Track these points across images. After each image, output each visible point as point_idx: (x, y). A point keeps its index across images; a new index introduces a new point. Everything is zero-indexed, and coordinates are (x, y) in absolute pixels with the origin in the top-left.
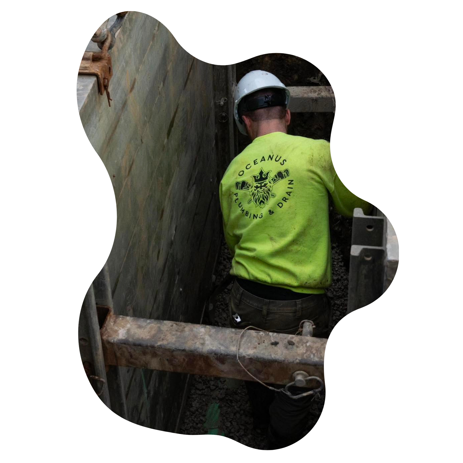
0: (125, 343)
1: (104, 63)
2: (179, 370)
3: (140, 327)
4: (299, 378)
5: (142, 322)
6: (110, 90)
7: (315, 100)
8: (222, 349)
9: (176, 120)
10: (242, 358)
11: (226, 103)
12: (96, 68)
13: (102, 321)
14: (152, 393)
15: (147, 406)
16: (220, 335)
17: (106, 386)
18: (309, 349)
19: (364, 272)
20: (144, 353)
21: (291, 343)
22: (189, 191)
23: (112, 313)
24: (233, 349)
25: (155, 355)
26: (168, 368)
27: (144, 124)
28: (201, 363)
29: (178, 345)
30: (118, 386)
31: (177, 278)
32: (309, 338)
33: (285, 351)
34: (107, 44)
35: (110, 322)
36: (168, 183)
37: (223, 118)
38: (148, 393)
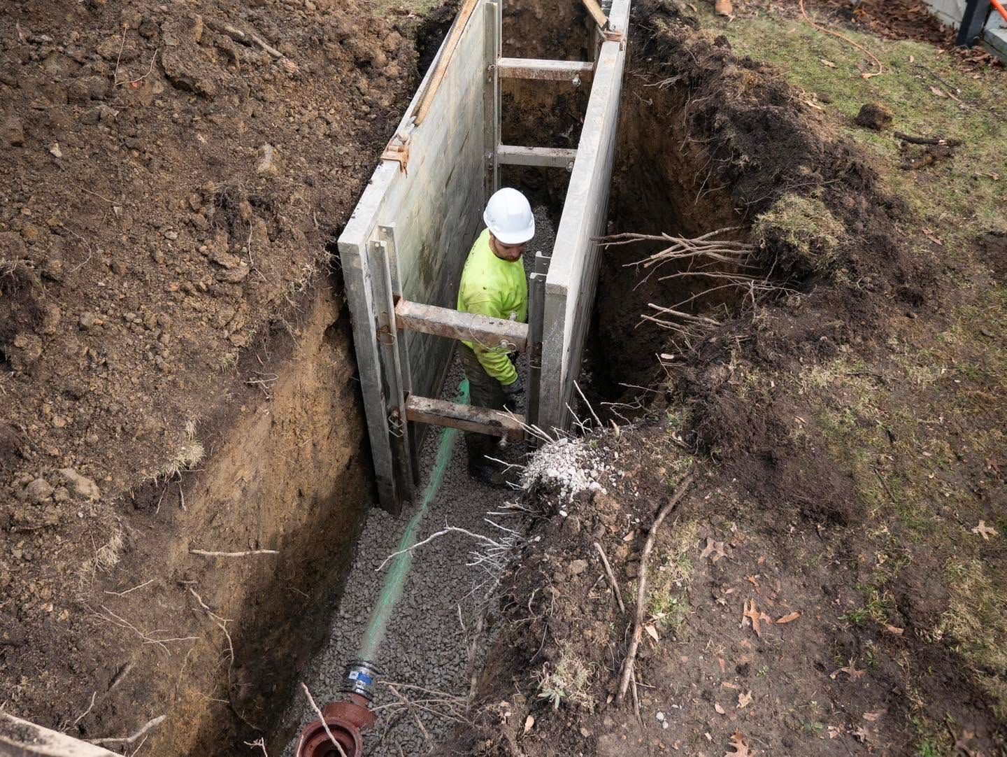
0: (408, 316)
1: (405, 153)
2: (437, 334)
3: (417, 308)
4: (504, 343)
5: (418, 305)
6: (407, 168)
7: (555, 159)
8: (461, 324)
9: (453, 175)
10: (472, 330)
11: (492, 157)
12: (400, 156)
13: (395, 304)
14: (427, 348)
15: (424, 356)
16: (461, 316)
17: (396, 339)
18: (510, 328)
19: (538, 287)
20: (418, 323)
21: (501, 324)
22: (460, 219)
23: (402, 299)
24: (467, 325)
25: (424, 324)
26: (432, 332)
27: (430, 182)
28: (449, 331)
29: (437, 320)
30: (404, 340)
31: (449, 276)
32: (512, 322)
33: (497, 328)
34: (407, 142)
35: (400, 303)
36: (445, 216)
37: (490, 167)
38: (425, 349)
